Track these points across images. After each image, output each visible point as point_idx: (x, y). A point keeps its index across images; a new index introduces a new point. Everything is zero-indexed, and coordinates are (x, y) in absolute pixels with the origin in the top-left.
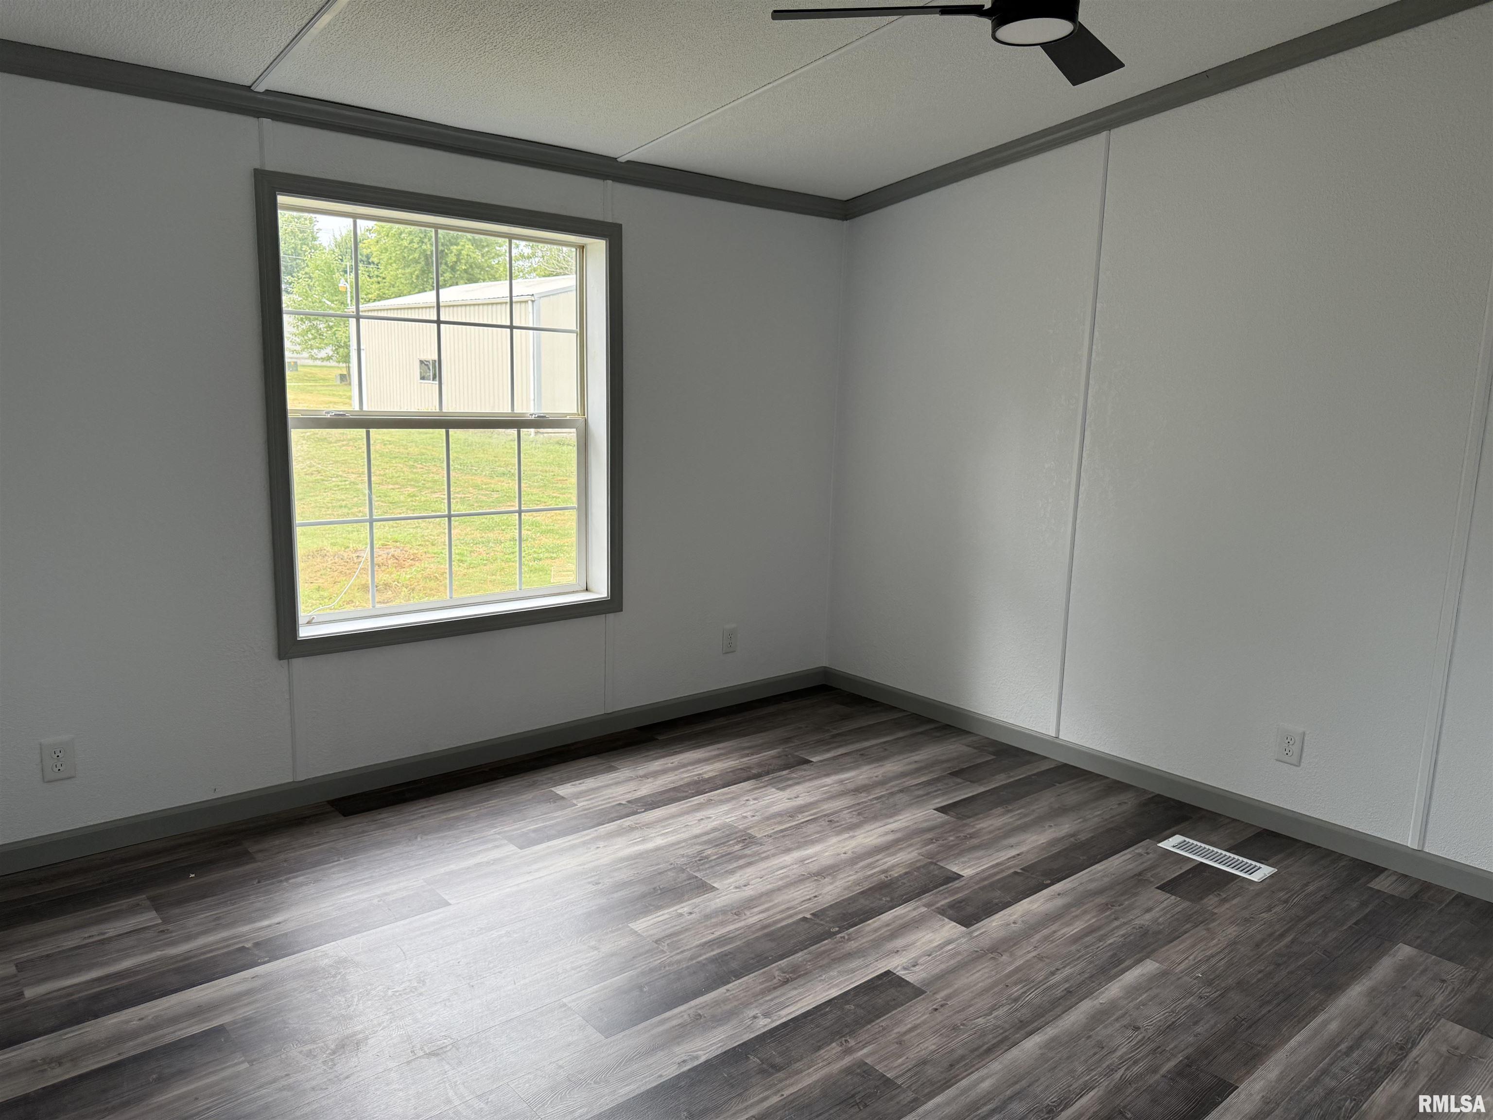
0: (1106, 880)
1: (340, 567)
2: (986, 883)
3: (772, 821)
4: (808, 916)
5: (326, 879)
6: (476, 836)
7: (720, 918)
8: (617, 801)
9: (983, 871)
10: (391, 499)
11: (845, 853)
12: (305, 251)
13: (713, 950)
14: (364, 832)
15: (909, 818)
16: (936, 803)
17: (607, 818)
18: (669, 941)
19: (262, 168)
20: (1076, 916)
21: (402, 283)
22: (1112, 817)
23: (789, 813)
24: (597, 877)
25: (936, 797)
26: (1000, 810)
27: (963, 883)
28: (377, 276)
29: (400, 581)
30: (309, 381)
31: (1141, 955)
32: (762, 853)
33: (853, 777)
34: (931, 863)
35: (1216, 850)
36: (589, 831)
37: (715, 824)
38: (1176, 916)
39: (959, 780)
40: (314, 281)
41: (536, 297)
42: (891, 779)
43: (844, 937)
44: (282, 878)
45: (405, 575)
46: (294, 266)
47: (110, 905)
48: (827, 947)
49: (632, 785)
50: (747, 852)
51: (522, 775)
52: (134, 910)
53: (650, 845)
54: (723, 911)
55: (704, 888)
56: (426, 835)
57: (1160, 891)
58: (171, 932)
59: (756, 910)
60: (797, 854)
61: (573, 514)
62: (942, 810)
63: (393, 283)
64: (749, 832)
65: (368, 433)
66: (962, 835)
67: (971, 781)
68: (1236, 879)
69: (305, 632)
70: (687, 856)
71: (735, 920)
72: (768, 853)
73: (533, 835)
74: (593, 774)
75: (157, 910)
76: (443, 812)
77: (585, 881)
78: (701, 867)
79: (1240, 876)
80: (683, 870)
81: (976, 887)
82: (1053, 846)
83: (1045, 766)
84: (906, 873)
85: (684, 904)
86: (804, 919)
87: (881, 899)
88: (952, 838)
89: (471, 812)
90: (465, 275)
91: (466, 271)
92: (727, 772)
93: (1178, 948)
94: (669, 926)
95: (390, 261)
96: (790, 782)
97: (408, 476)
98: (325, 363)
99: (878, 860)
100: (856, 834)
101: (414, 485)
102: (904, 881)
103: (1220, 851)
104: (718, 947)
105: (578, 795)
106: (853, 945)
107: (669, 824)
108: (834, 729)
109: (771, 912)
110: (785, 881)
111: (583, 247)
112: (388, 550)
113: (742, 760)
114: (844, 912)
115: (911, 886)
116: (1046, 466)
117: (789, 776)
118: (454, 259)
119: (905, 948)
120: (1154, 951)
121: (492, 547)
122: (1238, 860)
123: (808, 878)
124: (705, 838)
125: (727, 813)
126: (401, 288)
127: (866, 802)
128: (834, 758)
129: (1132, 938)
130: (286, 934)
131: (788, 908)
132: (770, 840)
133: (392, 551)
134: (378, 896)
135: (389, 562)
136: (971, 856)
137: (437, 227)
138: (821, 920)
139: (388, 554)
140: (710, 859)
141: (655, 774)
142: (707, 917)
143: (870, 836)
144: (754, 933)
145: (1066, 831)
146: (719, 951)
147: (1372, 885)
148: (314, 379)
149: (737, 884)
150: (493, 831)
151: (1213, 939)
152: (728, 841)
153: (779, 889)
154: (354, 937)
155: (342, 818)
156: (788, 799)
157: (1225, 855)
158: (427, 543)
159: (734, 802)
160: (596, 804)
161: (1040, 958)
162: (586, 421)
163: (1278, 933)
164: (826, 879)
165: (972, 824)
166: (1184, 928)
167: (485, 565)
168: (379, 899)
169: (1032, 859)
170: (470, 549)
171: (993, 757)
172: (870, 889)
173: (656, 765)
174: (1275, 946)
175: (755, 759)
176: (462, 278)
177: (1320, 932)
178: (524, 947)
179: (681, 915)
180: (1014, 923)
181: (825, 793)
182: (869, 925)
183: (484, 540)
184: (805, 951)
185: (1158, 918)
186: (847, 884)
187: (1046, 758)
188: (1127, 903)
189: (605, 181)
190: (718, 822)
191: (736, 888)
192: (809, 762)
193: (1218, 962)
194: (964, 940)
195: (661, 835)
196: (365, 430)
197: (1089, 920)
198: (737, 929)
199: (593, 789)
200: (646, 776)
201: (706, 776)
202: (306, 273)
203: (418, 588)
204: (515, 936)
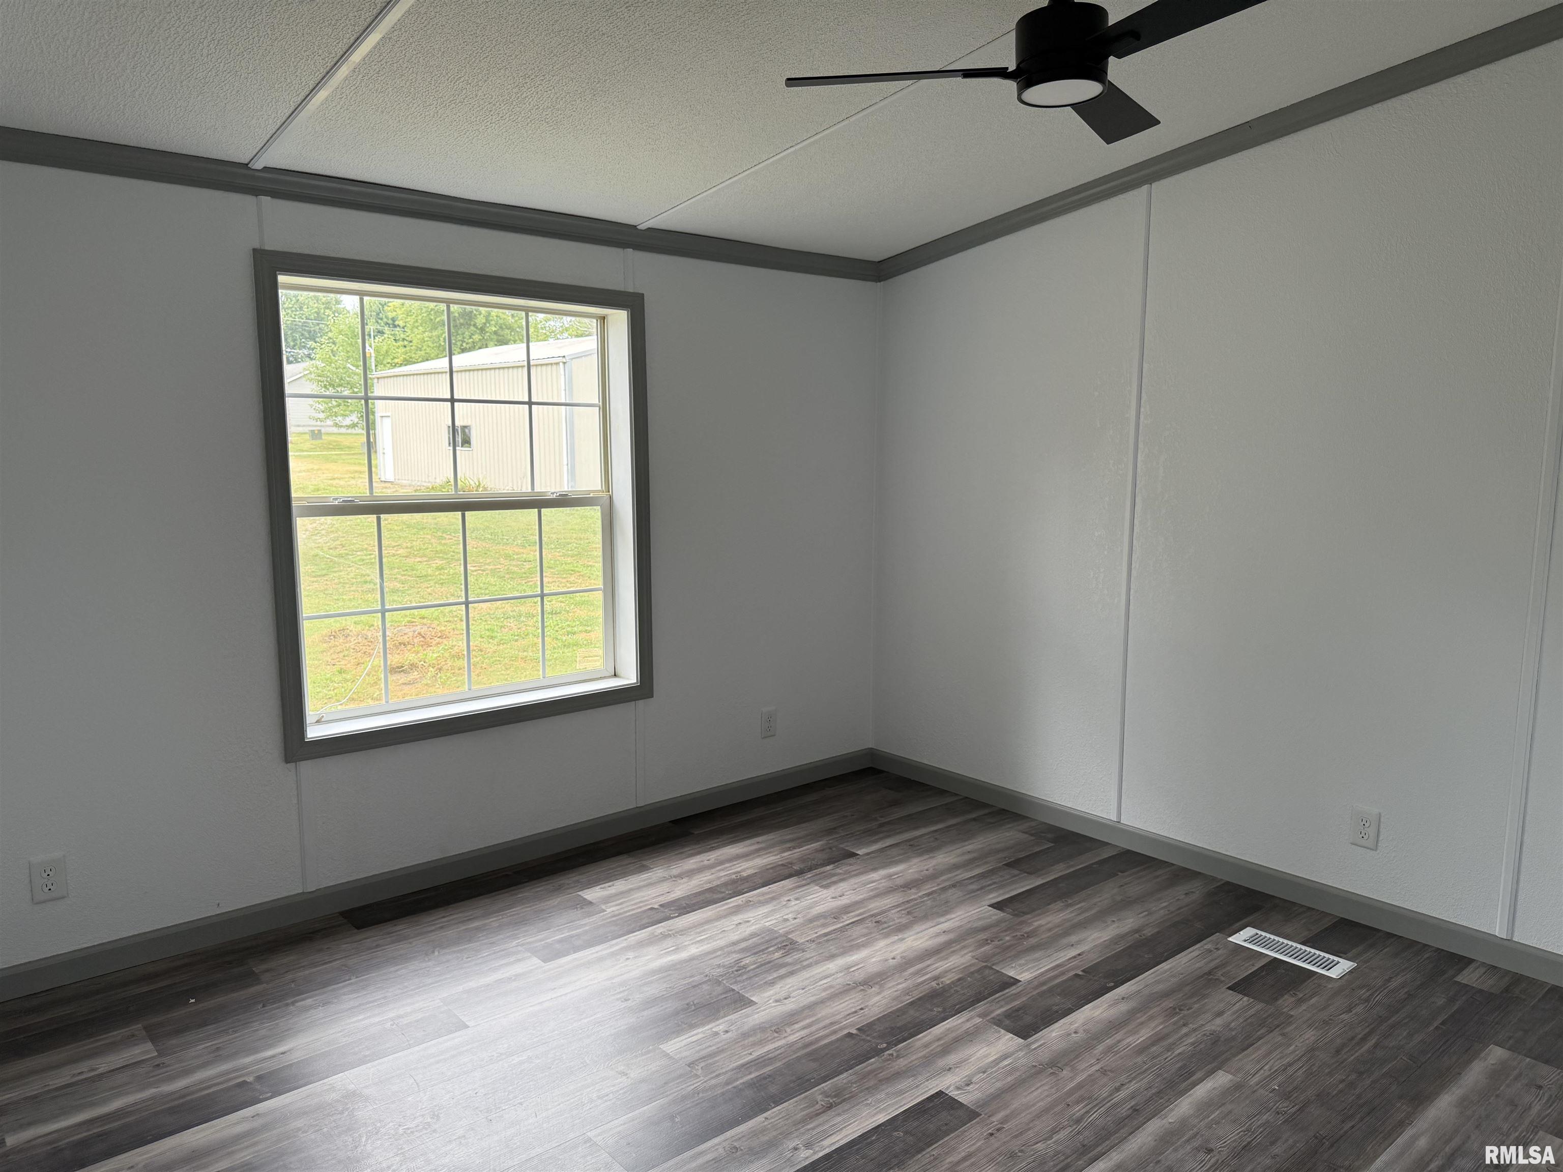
0: (1174, 980)
1: (364, 647)
2: (1045, 988)
3: (815, 923)
4: (854, 1031)
5: (336, 1001)
6: (497, 948)
7: (759, 1036)
8: (650, 905)
9: (1042, 974)
10: (418, 573)
11: (894, 958)
12: (328, 316)
13: (750, 1073)
14: (377, 946)
15: (963, 917)
16: (991, 899)
17: (639, 924)
18: (703, 1064)
19: (262, 248)
20: (1142, 1023)
21: (429, 346)
22: (1179, 909)
23: (833, 913)
24: (626, 993)
25: (990, 892)
26: (1060, 904)
27: (1020, 988)
28: (404, 339)
29: (427, 661)
30: (334, 449)
31: (1213, 1065)
32: (804, 961)
33: (901, 872)
34: (986, 967)
35: (1290, 943)
36: (618, 940)
37: (753, 928)
38: (1250, 1020)
39: (1016, 872)
40: (337, 346)
41: (567, 358)
42: (942, 873)
43: (892, 1055)
44: (289, 1001)
45: (432, 655)
46: (317, 330)
47: (102, 1037)
48: (874, 1066)
49: (664, 887)
50: (788, 959)
51: (547, 878)
52: (129, 1041)
53: (684, 955)
54: (761, 1028)
55: (741, 1002)
56: (444, 948)
57: (1231, 992)
58: (169, 1066)
59: (796, 1026)
60: (841, 962)
61: (599, 595)
62: (998, 906)
63: (420, 346)
64: (789, 936)
65: (379, 519)
66: (1019, 934)
67: (1027, 873)
68: (1314, 975)
69: (313, 733)
70: (724, 966)
71: (775, 1038)
72: (811, 960)
73: (558, 946)
74: (624, 875)
75: (153, 1039)
76: (463, 922)
77: (613, 998)
78: (738, 979)
79: (1317, 973)
80: (719, 983)
81: (1034, 993)
82: (1116, 943)
83: (1106, 854)
84: (959, 979)
85: (721, 1021)
86: (850, 1035)
87: (932, 1010)
88: (1008, 938)
89: (493, 921)
90: (495, 337)
91: (495, 333)
92: (767, 869)
93: (1253, 1056)
94: (704, 1046)
95: (416, 324)
96: (834, 879)
97: (436, 547)
98: (350, 431)
99: (929, 966)
100: (905, 936)
101: (442, 557)
102: (958, 988)
103: (1295, 944)
104: (756, 1070)
105: (607, 900)
106: (902, 1063)
107: (704, 931)
108: (882, 817)
109: (814, 1028)
110: (828, 992)
111: (604, 317)
112: (414, 628)
113: (784, 855)
114: (893, 1025)
115: (964, 994)
116: (1096, 534)
117: (833, 872)
118: (484, 321)
119: (958, 1065)
120: (1227, 1060)
121: (523, 622)
122: (1315, 954)
123: (854, 988)
124: (743, 945)
125: (766, 916)
126: (428, 350)
127: (915, 899)
128: (882, 850)
129: (1202, 1046)
130: (291, 1065)
131: (832, 1024)
132: (813, 946)
133: (418, 629)
134: (392, 1019)
135: (416, 641)
136: (1028, 958)
137: (449, 302)
138: (868, 1036)
139: (414, 632)
140: (748, 969)
141: (690, 874)
142: (745, 1035)
143: (921, 938)
144: (795, 1052)
145: (1129, 926)
146: (757, 1074)
147: (1459, 979)
148: (338, 447)
149: (777, 997)
150: (515, 943)
151: (1290, 1045)
152: (767, 948)
153: (822, 1002)
154: (364, 1067)
155: (356, 931)
156: (833, 898)
157: (1301, 949)
158: (456, 619)
159: (775, 903)
160: (626, 910)
161: (1103, 1072)
162: (611, 498)
163: (1360, 1036)
164: (873, 989)
165: (1029, 921)
166: (1259, 1033)
167: (516, 641)
168: (392, 1022)
169: (1094, 958)
170: (501, 624)
171: (1052, 845)
172: (920, 999)
173: (692, 863)
174: (1356, 1051)
175: (797, 853)
176: (491, 340)
177: (1405, 1034)
178: (547, 1074)
179: (716, 1034)
180: (1076, 1032)
181: (872, 890)
182: (919, 1039)
183: (514, 613)
184: (850, 1071)
185: (1230, 1023)
186: (896, 993)
187: (1107, 844)
188: (1196, 1006)
189: (626, 250)
190: (757, 926)
191: (776, 1001)
192: (855, 855)
193: (1295, 1072)
194: (1021, 1054)
195: (695, 943)
196: (375, 516)
197: (1156, 1027)
198: (776, 1049)
199: (622, 893)
200: (680, 876)
201: (745, 874)
202: (330, 338)
203: (445, 667)
204: (538, 1061)
